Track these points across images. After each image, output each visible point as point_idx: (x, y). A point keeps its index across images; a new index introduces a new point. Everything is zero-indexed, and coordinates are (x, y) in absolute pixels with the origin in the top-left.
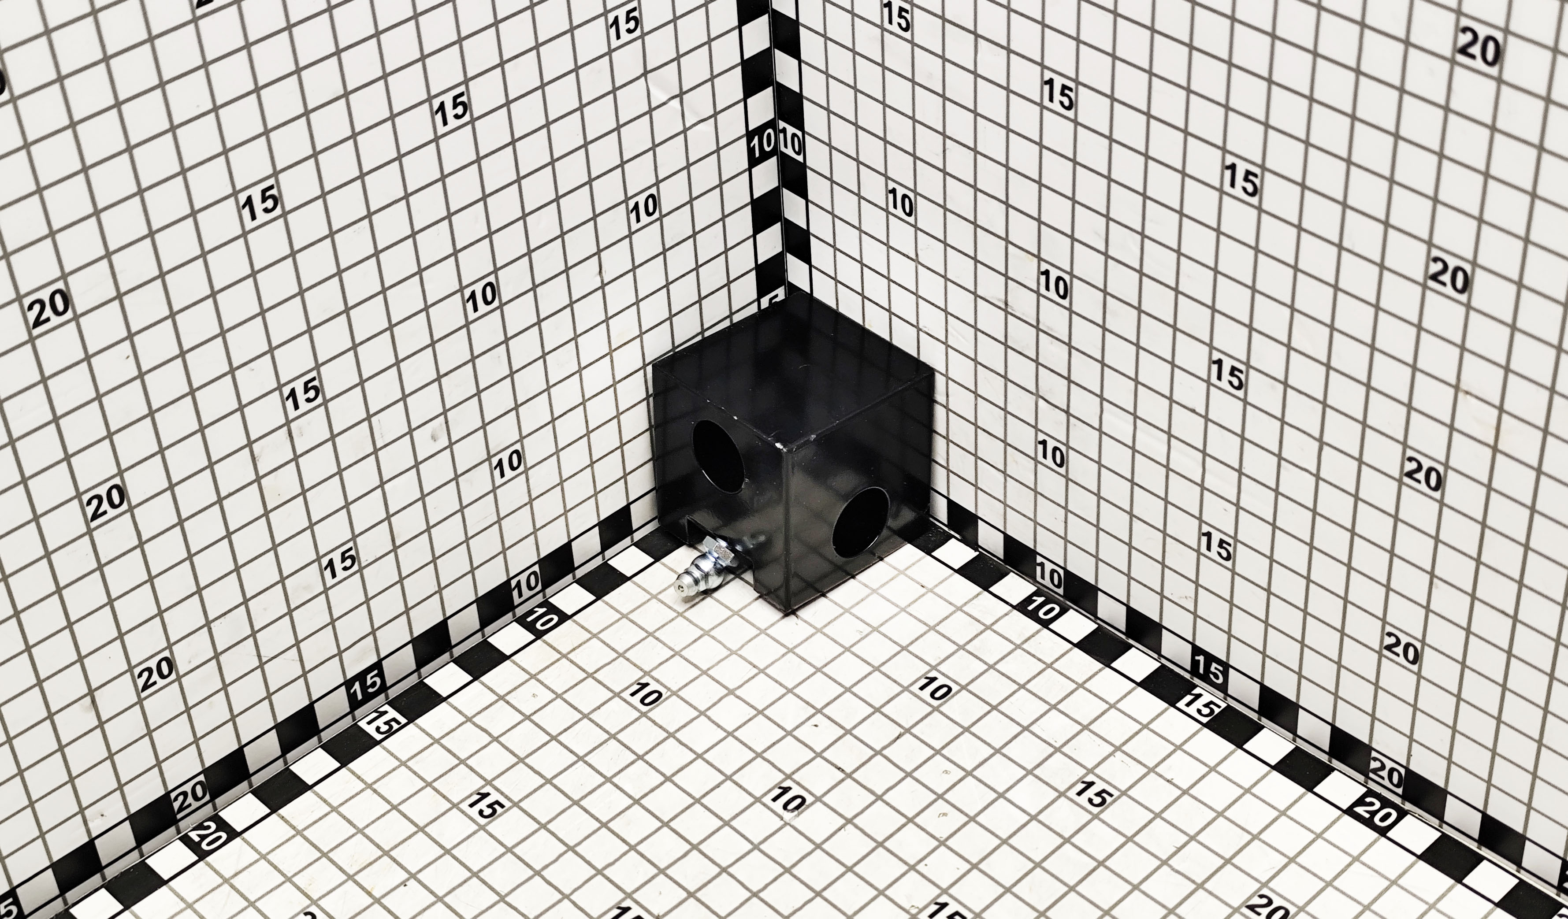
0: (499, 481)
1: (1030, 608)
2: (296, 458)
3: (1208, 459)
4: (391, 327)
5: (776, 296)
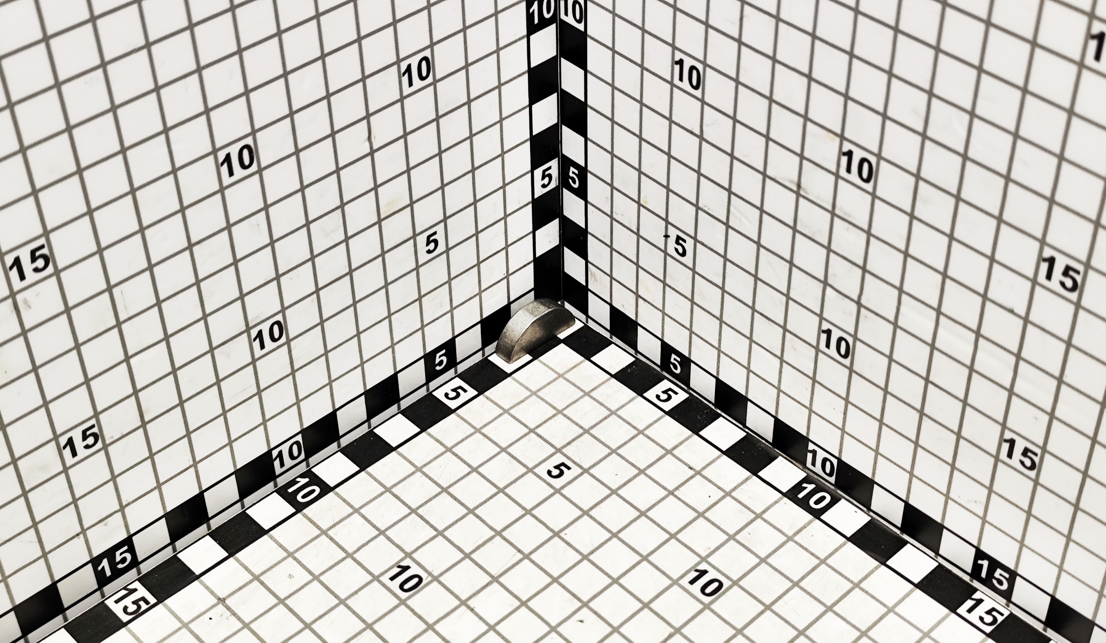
0: (258, 352)
1: (800, 496)
2: (24, 333)
3: (1022, 363)
4: (133, 191)
5: (550, 168)
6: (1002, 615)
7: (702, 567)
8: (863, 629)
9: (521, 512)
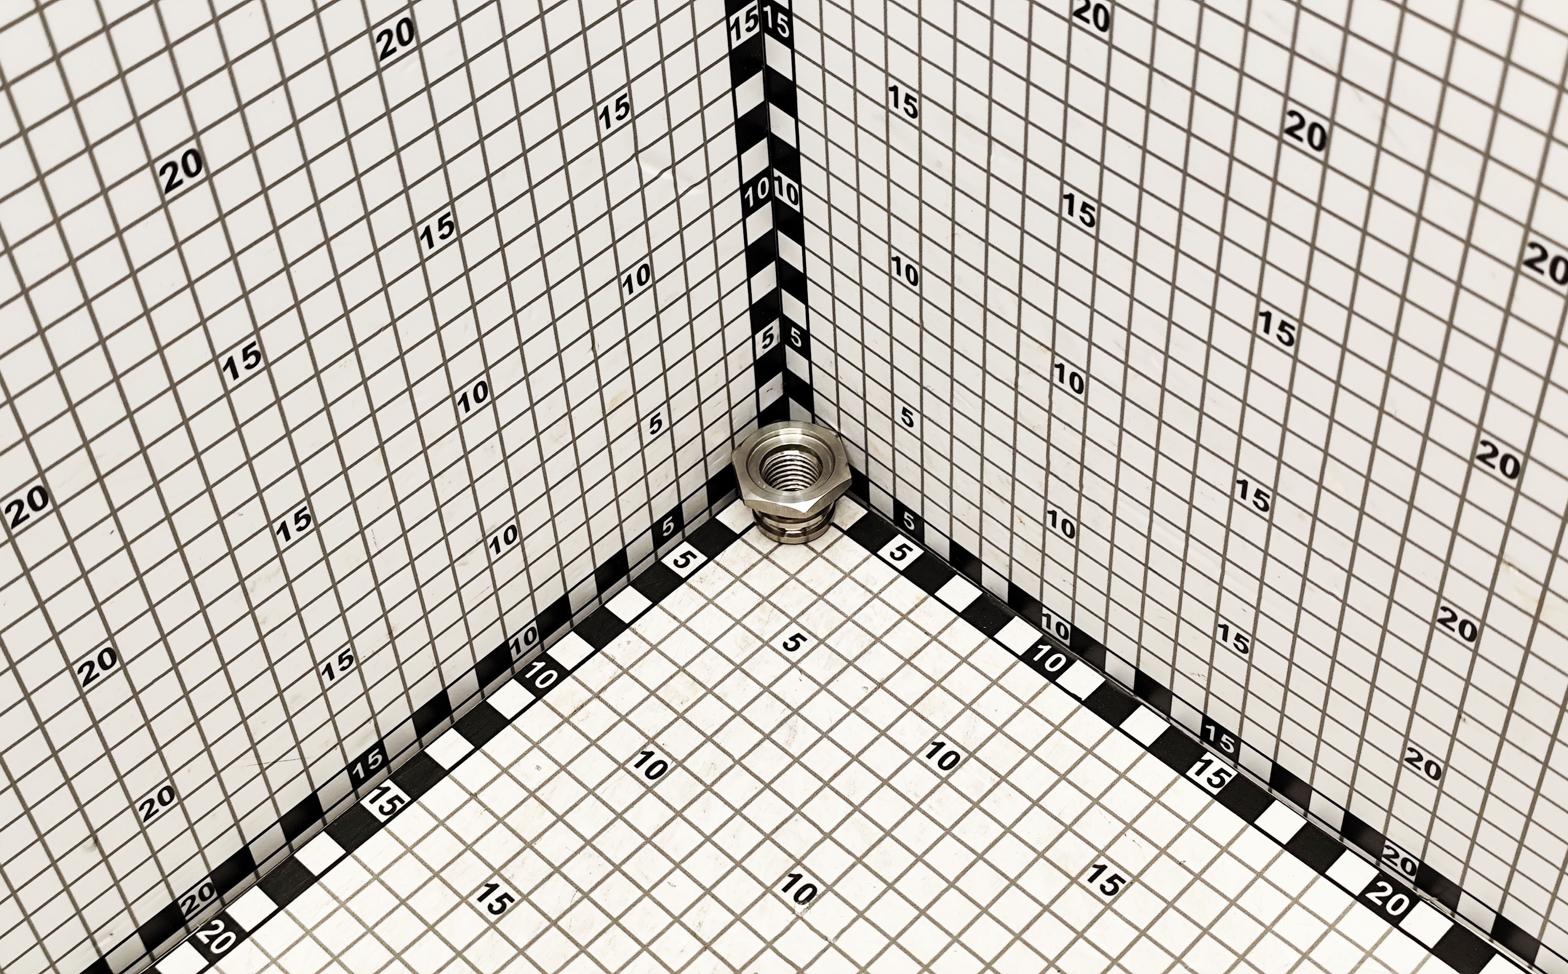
0: (494, 556)
1: (1036, 659)
2: (289, 584)
3: (1227, 563)
4: (381, 445)
5: (771, 329)
6: (1229, 775)
7: (940, 739)
8: (1095, 796)
9: (760, 689)
